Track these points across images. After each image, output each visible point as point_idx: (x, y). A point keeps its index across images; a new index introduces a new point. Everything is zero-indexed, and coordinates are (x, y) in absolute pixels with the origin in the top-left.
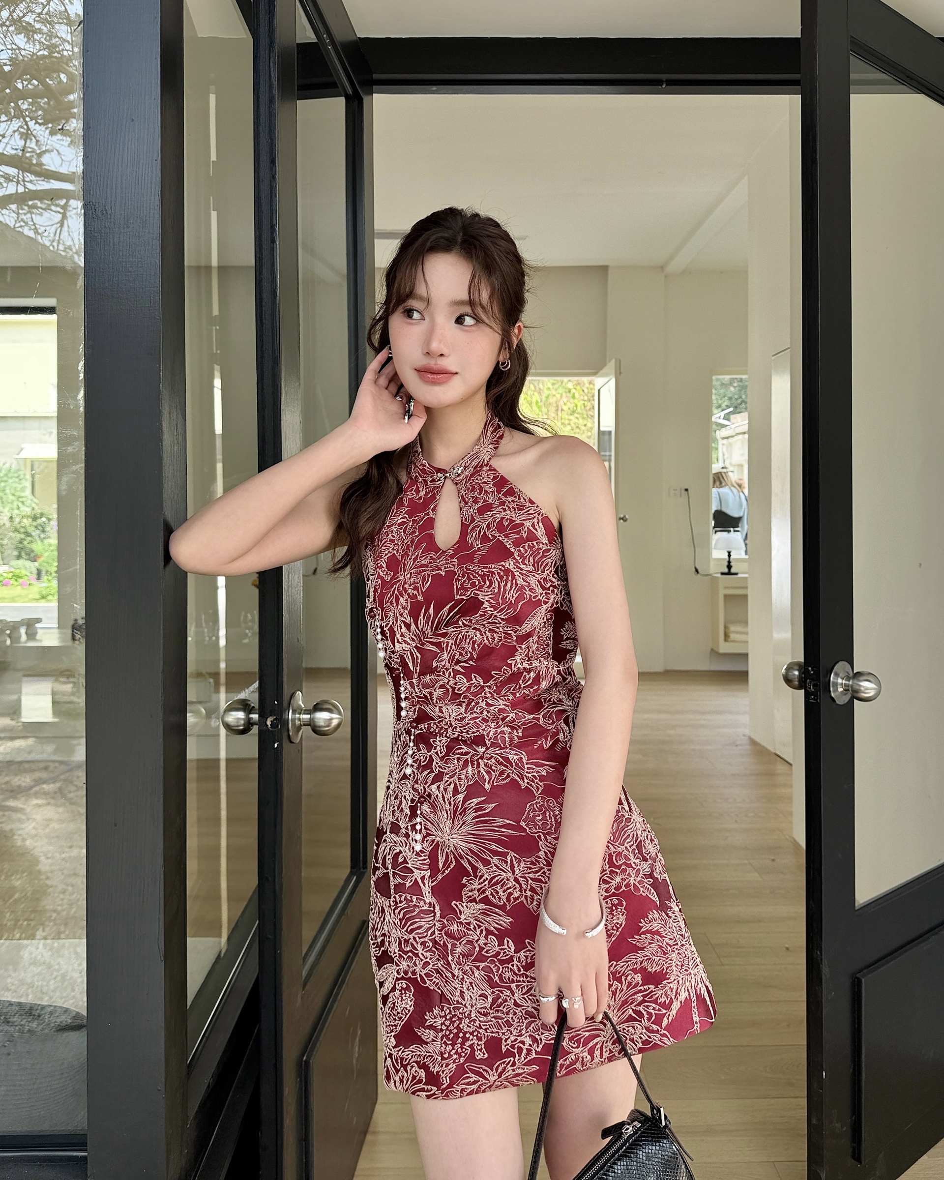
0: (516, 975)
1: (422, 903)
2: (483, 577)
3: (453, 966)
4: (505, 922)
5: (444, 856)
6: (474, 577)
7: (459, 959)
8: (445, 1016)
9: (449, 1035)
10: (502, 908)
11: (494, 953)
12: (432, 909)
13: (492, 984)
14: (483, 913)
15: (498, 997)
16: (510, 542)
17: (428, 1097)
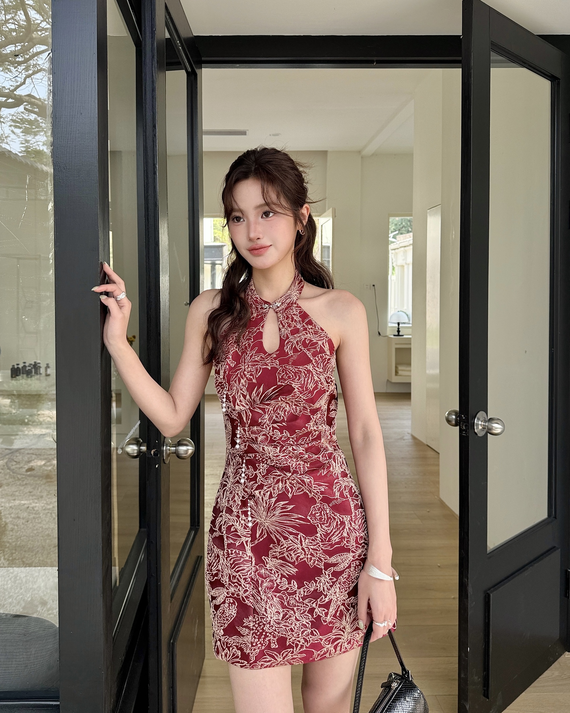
0: (298, 602)
1: (245, 555)
2: (295, 373)
3: (262, 593)
4: (293, 571)
5: (261, 531)
6: (290, 373)
7: (265, 589)
8: (256, 622)
9: (257, 633)
10: (293, 563)
11: (285, 588)
12: (250, 559)
13: (283, 607)
14: (281, 565)
15: (286, 614)
16: (310, 354)
17: (241, 667)
